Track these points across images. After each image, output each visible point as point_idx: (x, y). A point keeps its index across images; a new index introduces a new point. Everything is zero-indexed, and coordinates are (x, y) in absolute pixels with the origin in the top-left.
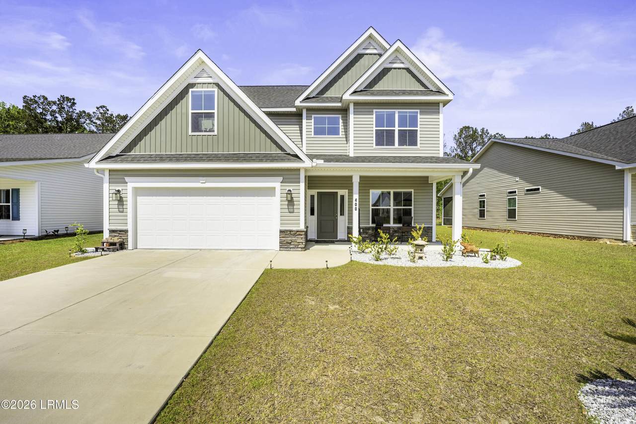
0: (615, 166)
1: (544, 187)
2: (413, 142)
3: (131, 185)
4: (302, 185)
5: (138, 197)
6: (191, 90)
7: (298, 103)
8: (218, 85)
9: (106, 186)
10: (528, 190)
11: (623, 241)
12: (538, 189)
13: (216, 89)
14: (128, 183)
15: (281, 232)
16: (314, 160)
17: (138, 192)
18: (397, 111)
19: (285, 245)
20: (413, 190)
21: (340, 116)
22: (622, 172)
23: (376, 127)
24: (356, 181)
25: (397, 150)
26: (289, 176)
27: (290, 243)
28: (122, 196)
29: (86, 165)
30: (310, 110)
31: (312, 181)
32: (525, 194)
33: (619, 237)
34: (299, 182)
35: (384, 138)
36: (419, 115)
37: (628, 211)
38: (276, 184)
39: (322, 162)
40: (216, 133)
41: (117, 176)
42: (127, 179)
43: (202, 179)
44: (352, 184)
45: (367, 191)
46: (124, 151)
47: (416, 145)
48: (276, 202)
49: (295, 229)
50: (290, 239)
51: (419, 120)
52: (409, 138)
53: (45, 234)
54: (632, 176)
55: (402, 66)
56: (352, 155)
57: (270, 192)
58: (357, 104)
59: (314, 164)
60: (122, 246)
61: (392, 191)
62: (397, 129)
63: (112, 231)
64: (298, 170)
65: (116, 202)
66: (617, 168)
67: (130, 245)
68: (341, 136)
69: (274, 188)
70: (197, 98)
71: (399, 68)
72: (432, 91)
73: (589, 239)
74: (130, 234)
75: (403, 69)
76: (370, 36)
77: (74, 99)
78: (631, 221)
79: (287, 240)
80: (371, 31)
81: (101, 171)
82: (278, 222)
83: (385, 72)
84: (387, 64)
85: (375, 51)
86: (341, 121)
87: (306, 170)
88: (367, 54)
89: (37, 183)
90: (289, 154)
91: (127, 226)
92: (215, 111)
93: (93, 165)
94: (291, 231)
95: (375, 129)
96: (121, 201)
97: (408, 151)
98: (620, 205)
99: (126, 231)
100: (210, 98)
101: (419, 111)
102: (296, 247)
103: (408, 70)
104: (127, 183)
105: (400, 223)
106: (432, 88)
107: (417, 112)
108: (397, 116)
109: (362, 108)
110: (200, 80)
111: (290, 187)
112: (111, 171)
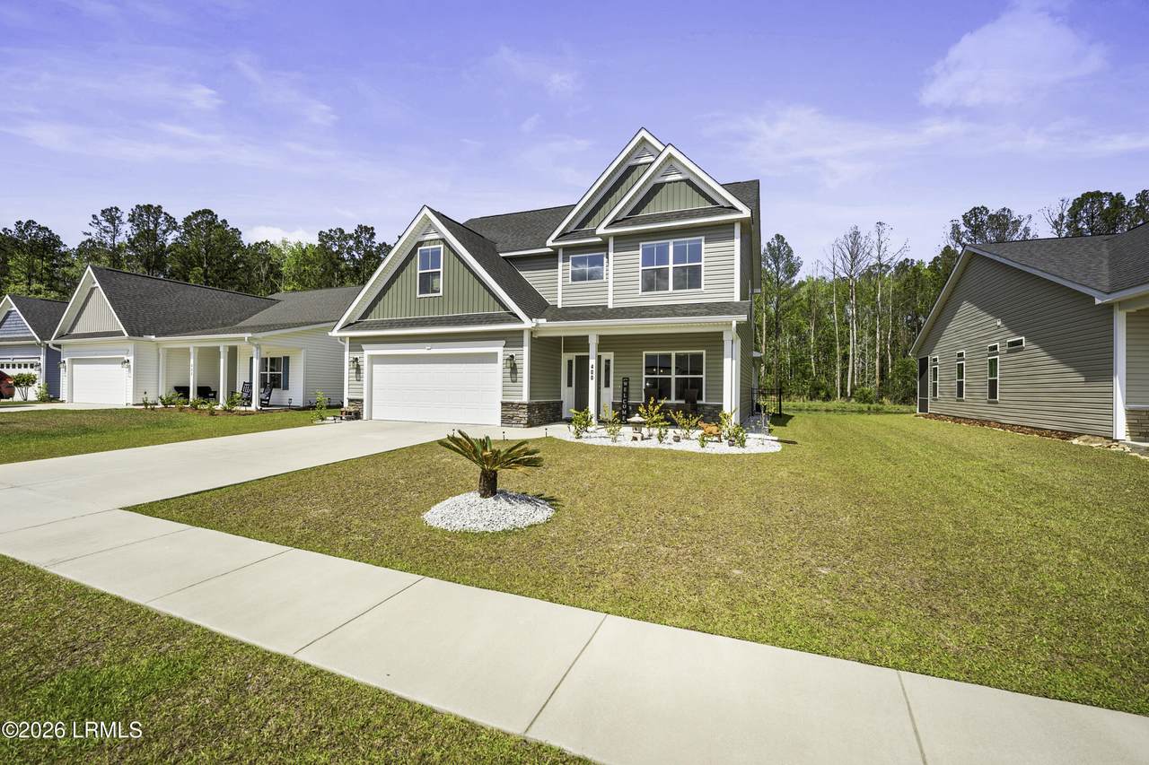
0: (1092, 298)
1: (1027, 339)
2: (696, 283)
3: (369, 351)
4: (526, 349)
5: (374, 366)
6: (419, 249)
7: (549, 243)
8: (444, 240)
9: (347, 353)
10: (1009, 344)
11: (1112, 441)
12: (1020, 342)
13: (441, 246)
14: (365, 351)
15: (503, 404)
16: (534, 320)
17: (374, 360)
18: (671, 242)
19: (507, 420)
20: (704, 352)
21: (604, 253)
23: (643, 266)
24: (593, 342)
25: (671, 296)
26: (513, 339)
27: (512, 418)
28: (360, 363)
29: (330, 334)
30: (567, 249)
32: (1009, 352)
33: (1106, 431)
34: (522, 346)
35: (653, 281)
36: (703, 243)
37: (1118, 383)
38: (498, 348)
40: (441, 294)
41: (357, 344)
42: (364, 346)
43: (428, 345)
44: (588, 345)
45: (639, 354)
46: (362, 317)
47: (700, 287)
48: (498, 370)
49: (517, 401)
50: (512, 412)
51: (703, 250)
52: (690, 278)
53: (309, 405)
54: (1128, 315)
55: (679, 177)
56: (610, 306)
57: (491, 358)
58: (617, 237)
59: (535, 325)
60: (357, 416)
61: (673, 354)
62: (671, 266)
63: (350, 400)
64: (521, 332)
65: (355, 371)
66: (1097, 301)
67: (365, 416)
68: (605, 280)
69: (496, 353)
70: (424, 255)
71: (676, 181)
72: (723, 207)
74: (365, 403)
75: (681, 181)
76: (644, 140)
77: (372, 228)
78: (1127, 403)
79: (509, 412)
80: (643, 133)
81: (342, 339)
82: (500, 392)
83: (656, 188)
84: (658, 178)
85: (652, 159)
86: (605, 260)
87: (528, 332)
88: (641, 165)
89: (303, 351)
90: (511, 313)
91: (363, 395)
92: (441, 270)
93: (335, 333)
94: (513, 404)
95: (641, 268)
96: (358, 369)
97: (688, 297)
98: (1107, 374)
99: (362, 401)
100: (436, 253)
101: (703, 238)
102: (518, 422)
103: (688, 182)
104: (363, 350)
105: (684, 398)
106: (722, 203)
107: (701, 240)
108: (671, 248)
109: (624, 242)
110: (428, 237)
111: (513, 351)
112: (351, 338)
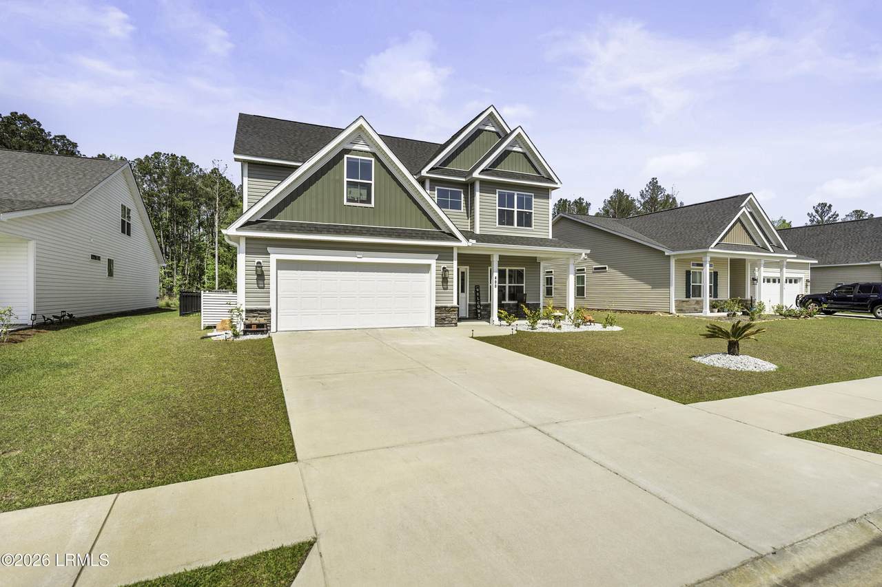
0: (664, 252)
1: (610, 267)
2: (529, 224)
3: (274, 257)
4: (455, 263)
5: (279, 271)
6: (346, 156)
7: (424, 173)
8: (374, 155)
9: (241, 258)
10: (595, 269)
11: (670, 314)
12: (605, 268)
13: (373, 159)
14: (271, 256)
15: (437, 308)
16: (470, 240)
17: (282, 265)
18: (516, 193)
19: (440, 321)
20: (525, 269)
21: (462, 190)
22: (669, 256)
23: (499, 206)
24: (496, 260)
25: (515, 231)
26: (444, 254)
27: (444, 319)
28: (264, 268)
29: (224, 231)
30: (433, 181)
31: (464, 259)
32: (594, 272)
33: (666, 309)
34: (453, 260)
35: (506, 218)
36: (533, 198)
37: (673, 289)
38: (432, 261)
39: (474, 241)
40: (373, 205)
41: (258, 245)
42: (269, 249)
43: (360, 254)
46: (266, 216)
47: (531, 226)
48: (431, 279)
49: (449, 305)
50: (444, 315)
51: (533, 203)
52: (525, 220)
53: (43, 320)
54: (676, 261)
55: (520, 150)
57: (425, 269)
58: (482, 182)
59: (470, 244)
61: (507, 269)
62: (516, 210)
63: (248, 311)
64: (452, 248)
65: (256, 277)
66: (666, 254)
67: (273, 327)
68: (462, 211)
69: (430, 265)
70: (352, 165)
71: (518, 152)
72: (544, 178)
73: (647, 313)
74: (273, 313)
75: (521, 153)
76: (492, 114)
78: (675, 297)
79: (442, 316)
80: (492, 109)
81: (237, 239)
82: (434, 298)
83: (506, 153)
84: (510, 147)
85: (493, 129)
86: (462, 195)
87: (459, 248)
88: (486, 131)
89: (32, 244)
90: (444, 232)
91: (269, 304)
92: (372, 182)
93: (232, 231)
94: (446, 307)
95: (498, 208)
96: (261, 276)
97: (524, 232)
98: (668, 286)
99: (269, 311)
100: (366, 166)
101: (533, 194)
102: (449, 323)
103: (525, 155)
104: (269, 254)
105: (514, 300)
106: (544, 175)
107: (532, 196)
108: (516, 197)
109: (488, 187)
110: (356, 147)
111: (444, 264)
112: (248, 239)
